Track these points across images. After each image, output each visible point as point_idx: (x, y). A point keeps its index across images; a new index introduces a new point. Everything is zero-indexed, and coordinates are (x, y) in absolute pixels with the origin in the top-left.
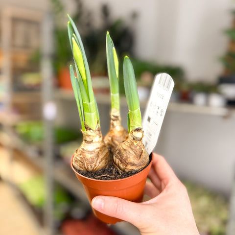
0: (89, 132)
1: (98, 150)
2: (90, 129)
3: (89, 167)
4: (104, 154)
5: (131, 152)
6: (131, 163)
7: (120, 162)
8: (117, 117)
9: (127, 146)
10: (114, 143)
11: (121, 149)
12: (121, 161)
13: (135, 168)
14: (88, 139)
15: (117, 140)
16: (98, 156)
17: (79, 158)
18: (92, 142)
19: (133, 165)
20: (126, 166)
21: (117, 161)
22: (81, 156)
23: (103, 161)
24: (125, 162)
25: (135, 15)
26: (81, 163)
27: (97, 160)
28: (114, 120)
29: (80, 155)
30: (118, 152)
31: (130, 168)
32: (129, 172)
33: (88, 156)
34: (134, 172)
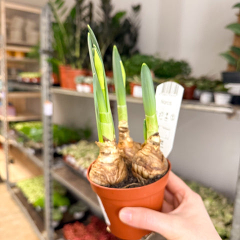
0: (106, 143)
1: (117, 161)
2: (108, 140)
3: (112, 179)
5: (154, 156)
6: (156, 168)
7: (144, 169)
9: (148, 152)
11: (143, 155)
12: (145, 167)
13: (159, 172)
14: (106, 151)
16: (118, 168)
17: (99, 172)
18: (110, 153)
19: (158, 169)
20: (151, 171)
21: (140, 168)
22: (102, 169)
24: (150, 167)
26: (102, 177)
27: (118, 172)
28: (123, 132)
29: (100, 168)
30: (139, 159)
31: (155, 173)
32: (154, 177)
33: (109, 168)
34: (159, 176)
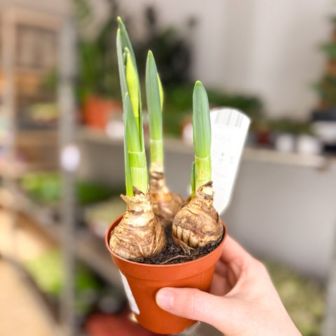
0: (137, 197)
3: (146, 250)
5: (206, 215)
6: (209, 232)
7: (192, 234)
11: (190, 214)
12: (194, 232)
13: (213, 238)
14: (137, 209)
16: (154, 233)
17: (127, 241)
18: (142, 212)
19: (212, 234)
20: (203, 237)
21: (187, 233)
22: (131, 236)
24: (201, 232)
25: (192, 23)
26: (131, 247)
27: (155, 239)
29: (128, 235)
30: (185, 220)
31: (207, 239)
32: (206, 245)
33: (142, 234)
34: (213, 244)
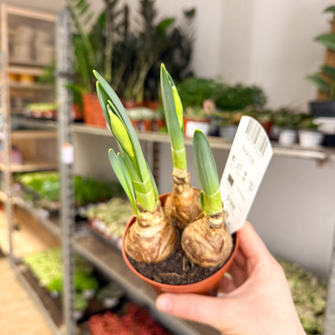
1: (159, 234)
3: (149, 258)
4: (169, 237)
8: (183, 180)
10: (181, 216)
15: (184, 212)
16: (160, 244)
23: (168, 248)
27: (159, 249)
33: (146, 245)
